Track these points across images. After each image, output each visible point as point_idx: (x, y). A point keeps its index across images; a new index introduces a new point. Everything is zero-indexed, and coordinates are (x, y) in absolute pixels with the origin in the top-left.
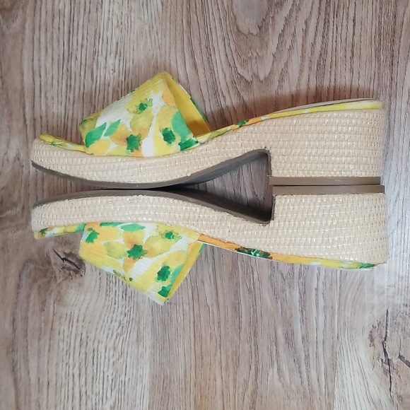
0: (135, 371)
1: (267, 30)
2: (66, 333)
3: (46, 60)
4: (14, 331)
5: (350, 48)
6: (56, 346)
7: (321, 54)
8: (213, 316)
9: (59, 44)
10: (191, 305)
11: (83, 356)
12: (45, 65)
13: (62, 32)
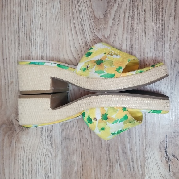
0: (54, 171)
1: (107, 16)
2: (22, 156)
3: (8, 32)
5: (144, 23)
6: (17, 162)
7: (131, 26)
8: (89, 143)
9: (14, 25)
10: (79, 139)
11: (30, 166)
12: (8, 35)
13: (15, 20)
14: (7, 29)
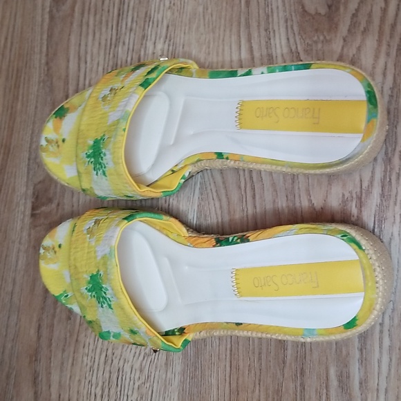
2: (91, 347)
3: (93, 45)
4: (39, 338)
6: (80, 359)
9: (107, 28)
11: (107, 375)
12: (92, 50)
13: (111, 14)
14: (90, 37)
